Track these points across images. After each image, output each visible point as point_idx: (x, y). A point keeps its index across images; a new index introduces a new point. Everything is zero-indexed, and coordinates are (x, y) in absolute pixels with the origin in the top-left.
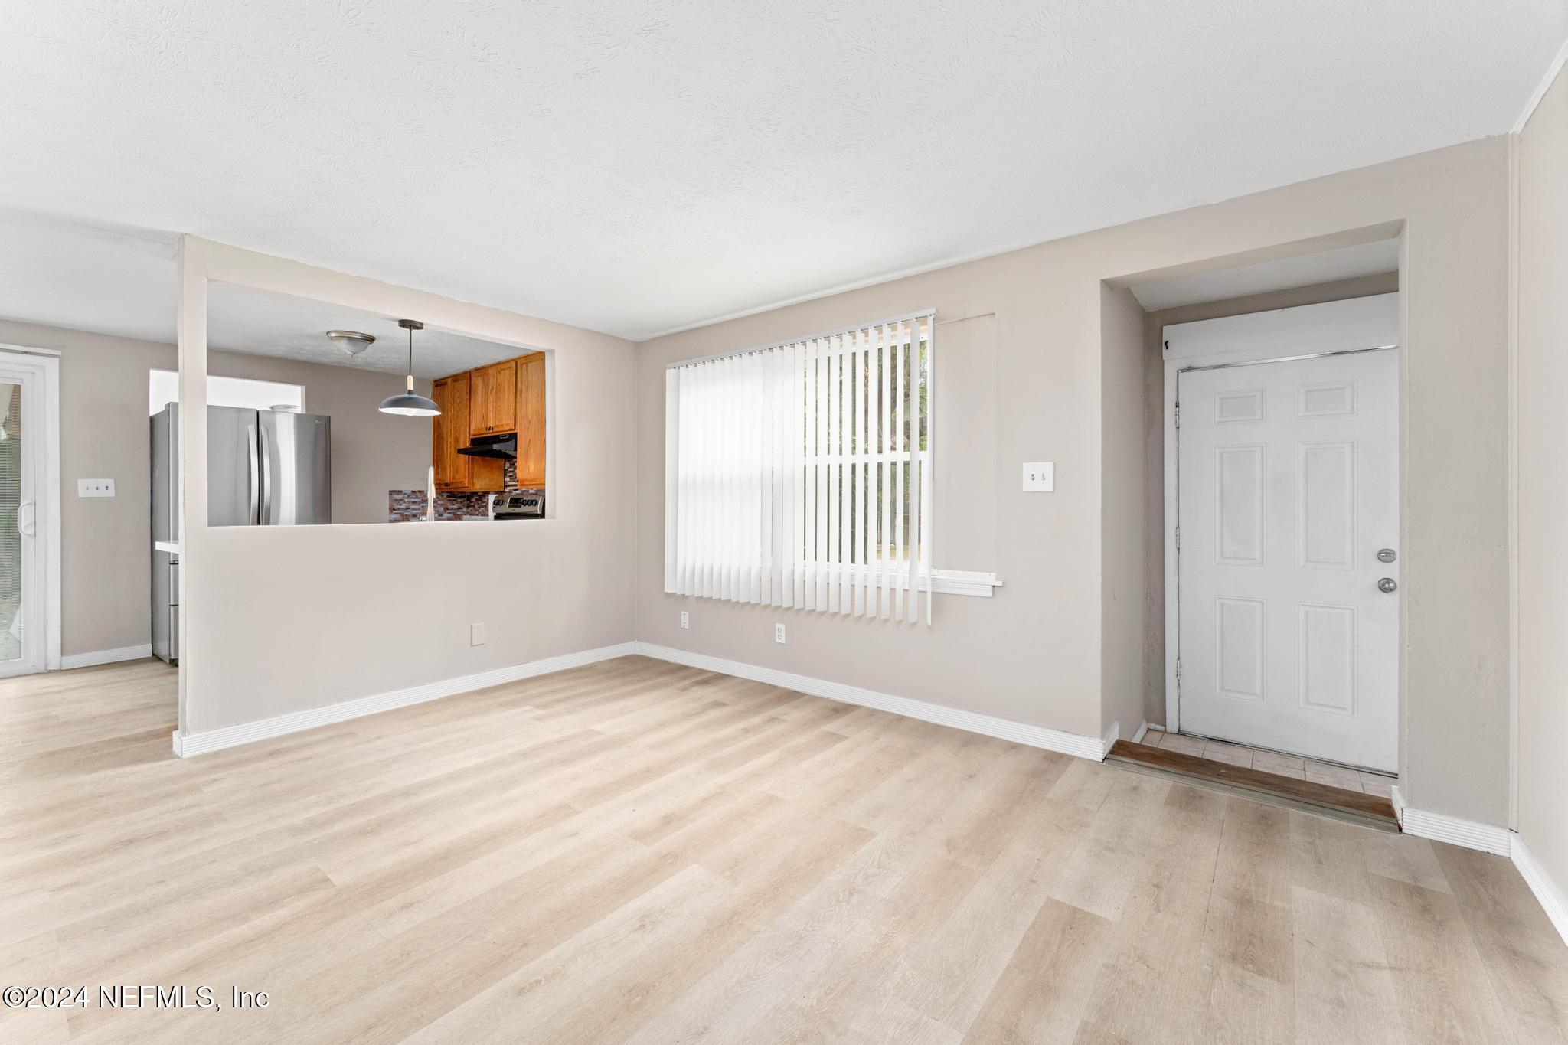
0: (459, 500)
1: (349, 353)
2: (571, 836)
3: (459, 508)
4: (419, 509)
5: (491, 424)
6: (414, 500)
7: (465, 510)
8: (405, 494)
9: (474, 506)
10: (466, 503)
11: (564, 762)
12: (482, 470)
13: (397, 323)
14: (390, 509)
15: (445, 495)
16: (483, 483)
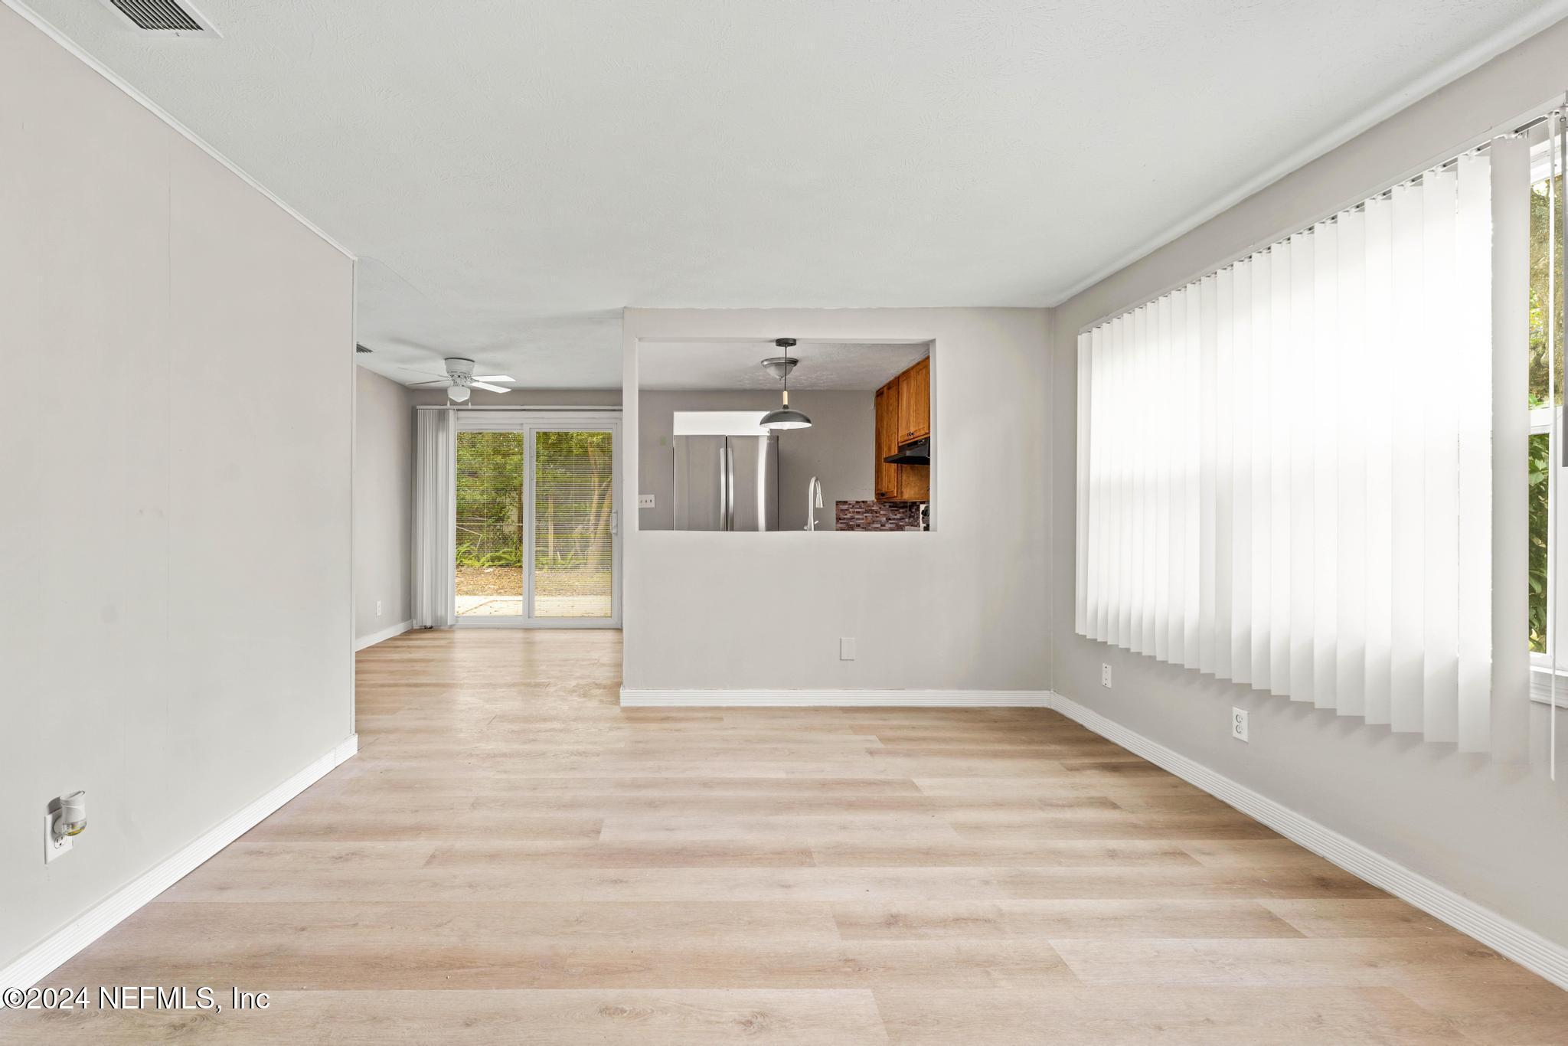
0: (901, 510)
1: (778, 377)
2: (783, 886)
3: (902, 519)
4: (863, 519)
5: (912, 430)
6: (858, 510)
7: (907, 520)
8: (850, 504)
9: (914, 516)
10: (909, 513)
11: (851, 806)
12: (911, 479)
13: (775, 344)
14: (837, 519)
15: (887, 505)
16: (912, 492)
